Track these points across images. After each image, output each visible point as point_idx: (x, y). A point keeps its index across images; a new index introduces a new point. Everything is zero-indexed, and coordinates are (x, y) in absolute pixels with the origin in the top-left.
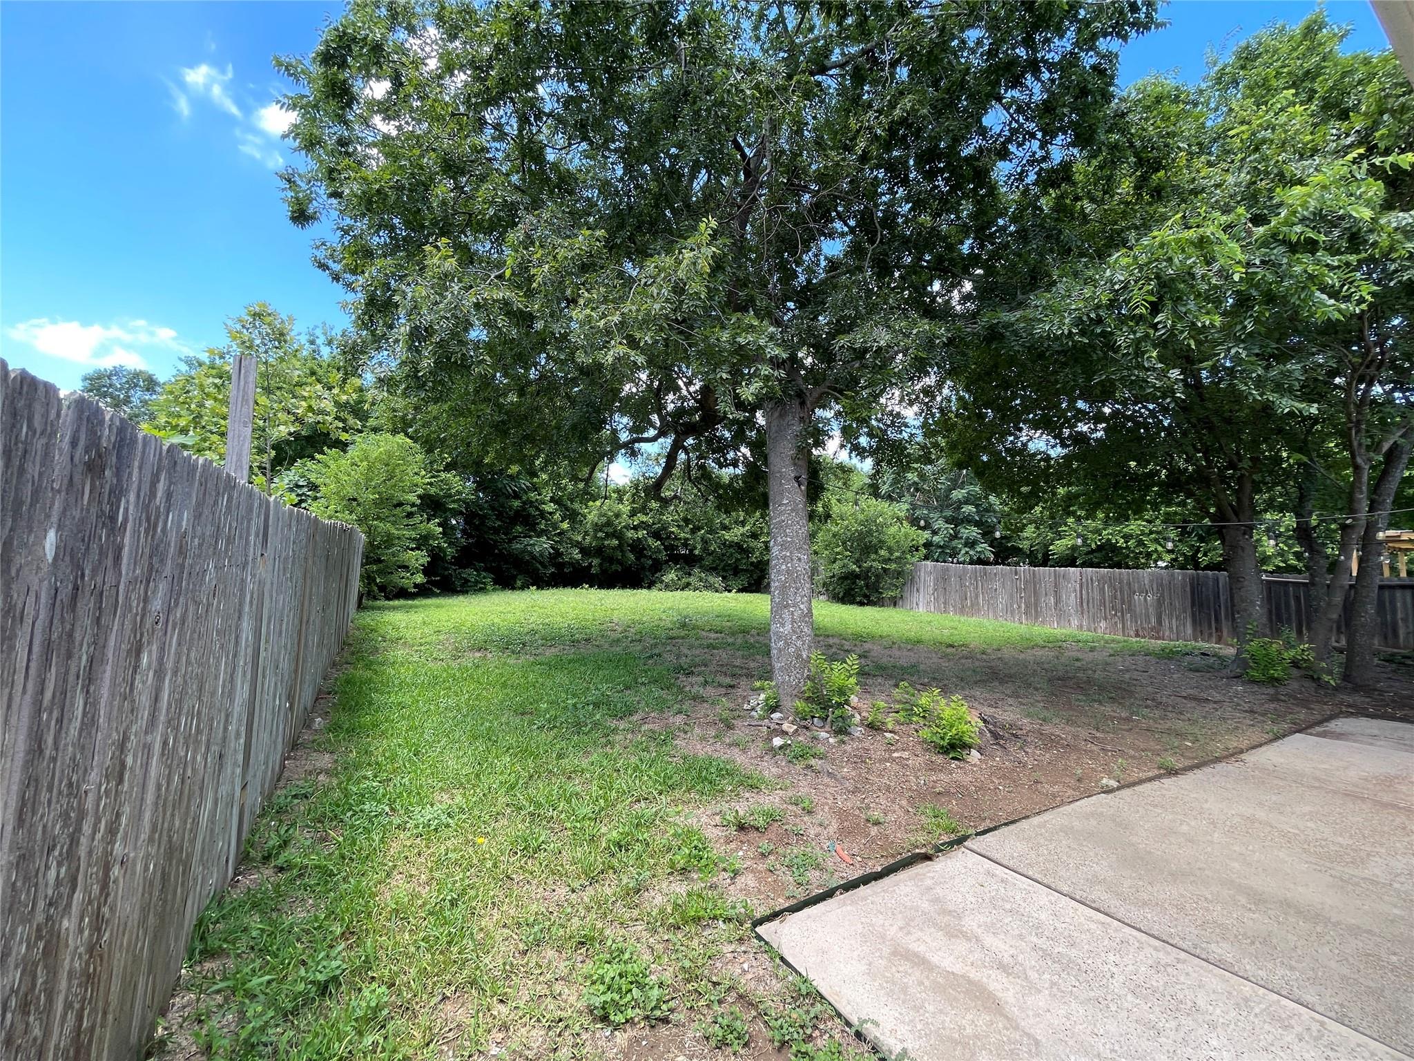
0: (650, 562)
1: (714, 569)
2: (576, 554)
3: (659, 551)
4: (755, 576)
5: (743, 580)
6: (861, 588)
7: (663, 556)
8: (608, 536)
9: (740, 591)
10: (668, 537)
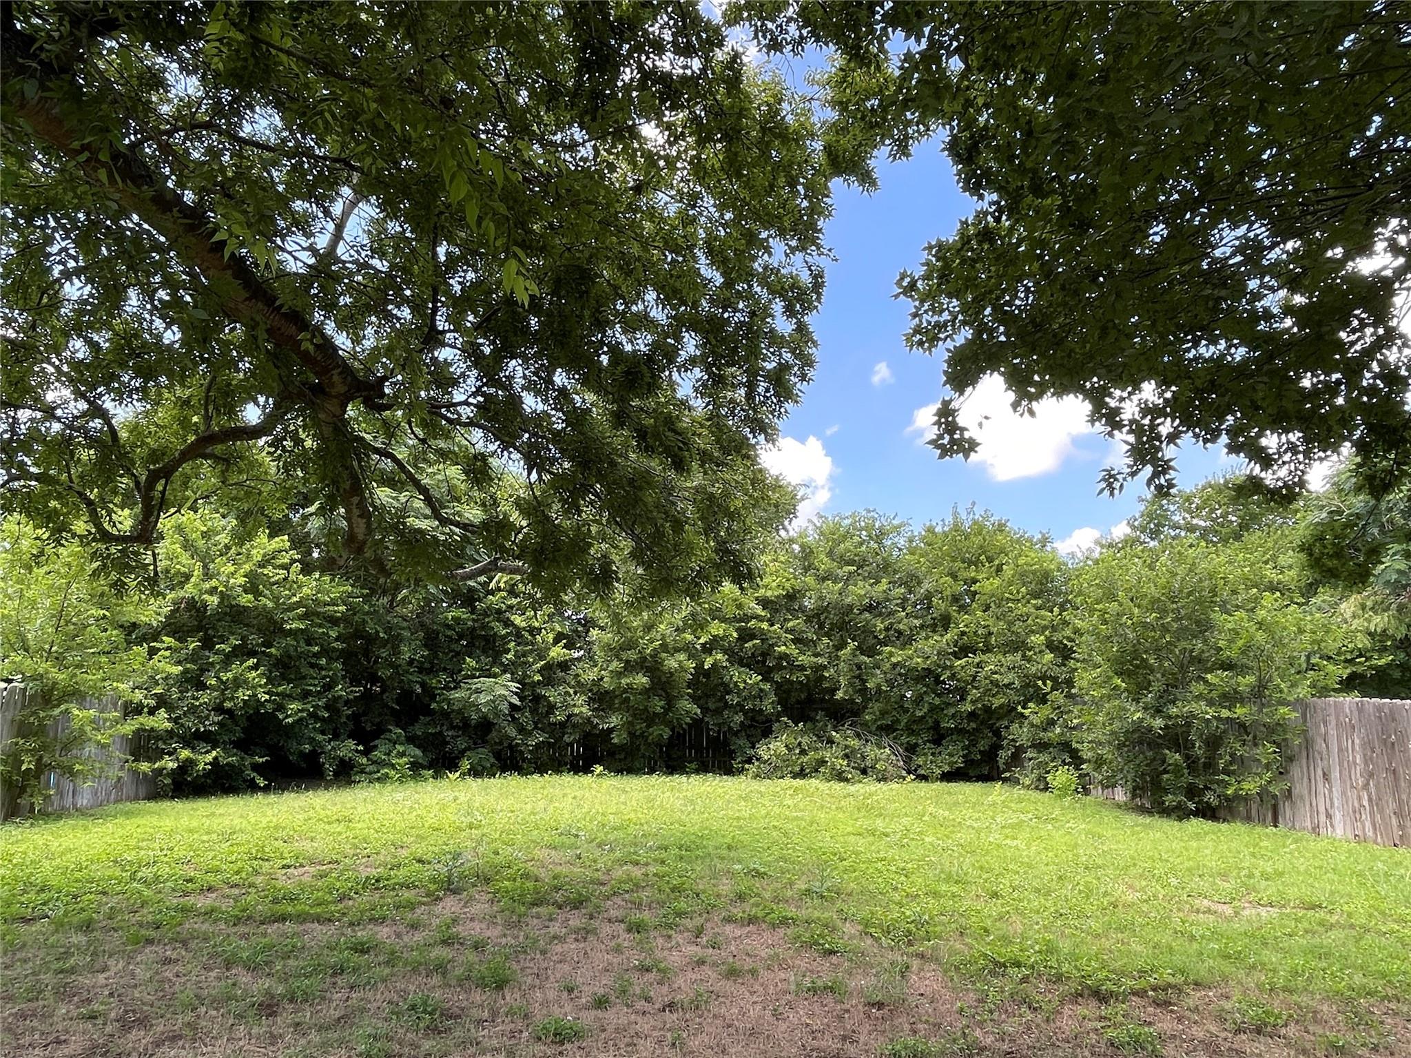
0: (739, 718)
1: (888, 729)
2: (581, 706)
3: (761, 694)
4: (983, 745)
5: (952, 755)
6: (1177, 770)
7: (769, 705)
8: (629, 668)
9: (948, 777)
10: (779, 667)
